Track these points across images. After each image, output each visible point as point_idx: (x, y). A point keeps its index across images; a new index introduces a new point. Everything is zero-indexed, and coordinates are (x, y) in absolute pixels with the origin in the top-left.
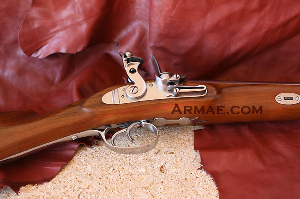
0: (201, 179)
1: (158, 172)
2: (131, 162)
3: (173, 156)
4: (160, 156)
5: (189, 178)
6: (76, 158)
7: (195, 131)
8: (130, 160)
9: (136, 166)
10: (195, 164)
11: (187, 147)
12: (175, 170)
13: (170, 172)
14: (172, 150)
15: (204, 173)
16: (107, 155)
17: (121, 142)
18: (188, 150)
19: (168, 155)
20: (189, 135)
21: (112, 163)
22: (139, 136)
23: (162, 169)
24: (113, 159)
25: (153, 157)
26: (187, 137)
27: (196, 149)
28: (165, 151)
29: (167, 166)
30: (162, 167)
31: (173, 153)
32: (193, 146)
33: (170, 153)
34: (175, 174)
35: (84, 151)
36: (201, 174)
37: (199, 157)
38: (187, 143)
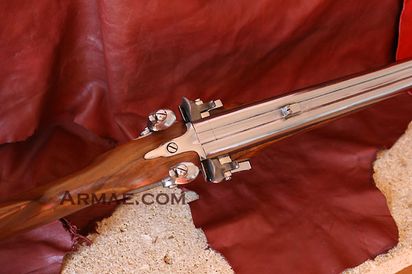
0: (211, 260)
1: (163, 265)
2: (129, 260)
3: (173, 240)
4: (159, 244)
5: (199, 263)
6: (65, 271)
7: (190, 204)
8: (127, 258)
9: (137, 263)
10: (200, 244)
11: (185, 225)
12: (181, 258)
13: (176, 261)
14: (170, 233)
15: (213, 252)
16: (99, 258)
17: (110, 237)
18: (188, 230)
19: (168, 241)
20: (184, 210)
21: (108, 268)
22: (128, 224)
23: (166, 260)
24: (108, 262)
25: (152, 248)
26: (182, 213)
27: (197, 227)
28: (162, 236)
29: (170, 255)
30: (165, 257)
31: (172, 237)
32: (192, 223)
33: (169, 238)
34: (182, 263)
35: (72, 261)
36: (210, 255)
37: (203, 235)
38: (184, 220)
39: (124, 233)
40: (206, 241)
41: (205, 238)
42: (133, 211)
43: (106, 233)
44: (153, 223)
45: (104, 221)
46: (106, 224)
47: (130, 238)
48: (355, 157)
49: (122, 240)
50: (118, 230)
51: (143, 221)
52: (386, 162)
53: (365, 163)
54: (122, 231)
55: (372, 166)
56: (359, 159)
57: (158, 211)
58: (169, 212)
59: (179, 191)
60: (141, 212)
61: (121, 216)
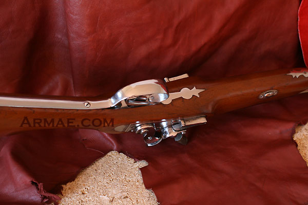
3: (128, 199)
4: (116, 203)
7: (141, 169)
10: (151, 202)
11: (138, 188)
14: (125, 194)
17: (73, 199)
18: (140, 191)
19: (123, 200)
20: (137, 176)
22: (89, 188)
26: (135, 178)
27: (147, 188)
28: (118, 197)
31: (127, 197)
32: (144, 186)
33: (124, 198)
37: (153, 195)
38: (137, 184)
39: (85, 195)
40: (156, 199)
41: (155, 197)
42: (93, 177)
43: (69, 196)
44: (110, 186)
45: (69, 185)
46: (69, 189)
47: (90, 199)
48: (277, 131)
49: (84, 201)
50: (80, 193)
51: (101, 185)
52: (304, 135)
53: (286, 135)
54: (83, 194)
55: (292, 138)
56: (281, 133)
57: (114, 177)
58: (124, 177)
59: (132, 161)
60: (100, 178)
61: (83, 181)
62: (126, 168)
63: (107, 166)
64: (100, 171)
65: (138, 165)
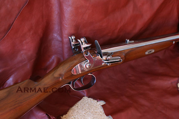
42: (76, 111)
44: (87, 115)
45: (64, 116)
46: (65, 118)
48: (170, 82)
51: (82, 115)
55: (177, 86)
56: (171, 83)
57: (88, 110)
58: (93, 110)
59: (96, 101)
60: (80, 111)
61: (71, 113)
62: (93, 105)
63: (83, 104)
64: (80, 107)
65: (99, 103)
